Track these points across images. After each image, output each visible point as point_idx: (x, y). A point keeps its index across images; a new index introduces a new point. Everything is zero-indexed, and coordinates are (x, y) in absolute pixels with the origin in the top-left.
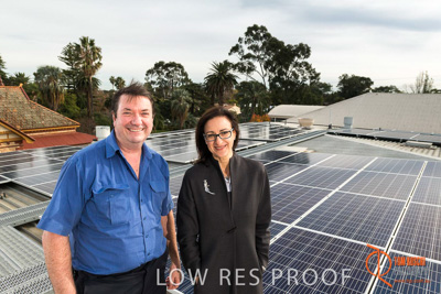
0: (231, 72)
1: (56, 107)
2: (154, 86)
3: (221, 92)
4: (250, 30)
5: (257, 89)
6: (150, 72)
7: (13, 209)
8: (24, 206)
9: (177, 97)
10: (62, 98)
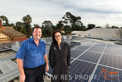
0: (62, 23)
1: (21, 32)
2: (44, 27)
3: (60, 28)
4: (67, 13)
5: (68, 27)
6: (43, 23)
7: (11, 56)
8: (13, 55)
9: (50, 29)
10: (22, 29)
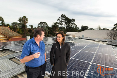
0: (57, 24)
1: (17, 32)
2: (40, 27)
3: (55, 29)
4: (62, 16)
5: (63, 28)
6: (39, 24)
7: (8, 55)
10: (18, 30)
